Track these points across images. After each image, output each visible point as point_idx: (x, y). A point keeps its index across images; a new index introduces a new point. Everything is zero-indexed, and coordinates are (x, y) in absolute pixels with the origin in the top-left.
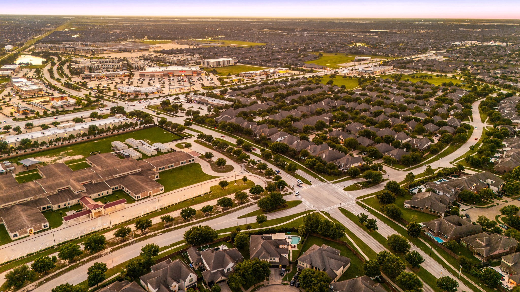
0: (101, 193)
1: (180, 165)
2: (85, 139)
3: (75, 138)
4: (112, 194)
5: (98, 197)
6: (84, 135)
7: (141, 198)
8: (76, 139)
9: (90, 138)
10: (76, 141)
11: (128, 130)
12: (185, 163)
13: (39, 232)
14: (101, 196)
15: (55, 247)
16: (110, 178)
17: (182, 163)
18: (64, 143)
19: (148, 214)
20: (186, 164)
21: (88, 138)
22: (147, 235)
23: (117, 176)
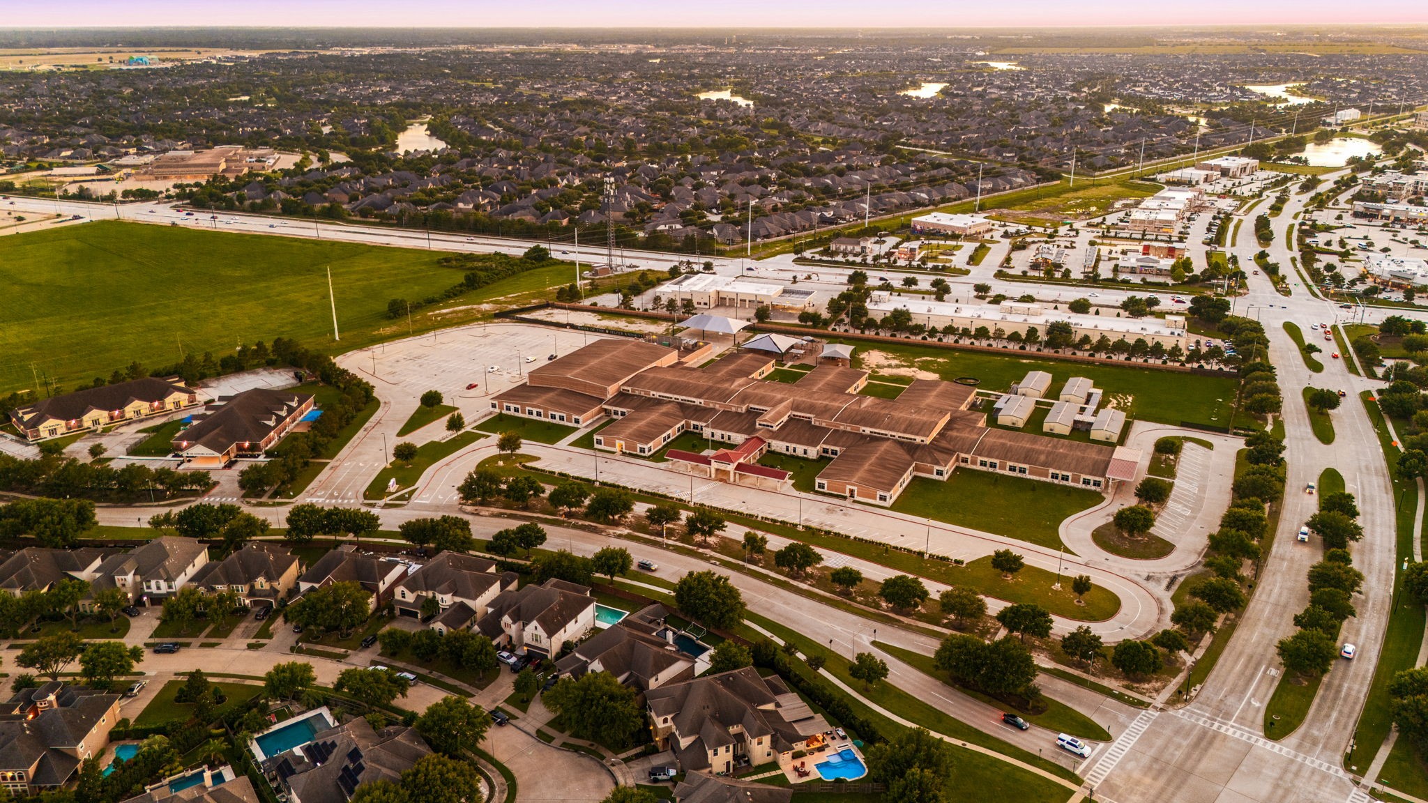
0: (792, 446)
1: (1049, 480)
2: (1013, 347)
3: (988, 338)
4: (813, 460)
5: (784, 451)
6: (1014, 337)
7: (825, 490)
8: (991, 342)
9: (1028, 348)
10: (990, 345)
11: (1140, 361)
12: (1065, 478)
13: (631, 455)
14: (791, 452)
15: (597, 484)
16: (849, 429)
17: (1055, 476)
18: (961, 342)
19: (775, 521)
20: (1070, 483)
21: (1023, 348)
22: (701, 550)
23: (868, 430)
